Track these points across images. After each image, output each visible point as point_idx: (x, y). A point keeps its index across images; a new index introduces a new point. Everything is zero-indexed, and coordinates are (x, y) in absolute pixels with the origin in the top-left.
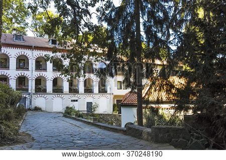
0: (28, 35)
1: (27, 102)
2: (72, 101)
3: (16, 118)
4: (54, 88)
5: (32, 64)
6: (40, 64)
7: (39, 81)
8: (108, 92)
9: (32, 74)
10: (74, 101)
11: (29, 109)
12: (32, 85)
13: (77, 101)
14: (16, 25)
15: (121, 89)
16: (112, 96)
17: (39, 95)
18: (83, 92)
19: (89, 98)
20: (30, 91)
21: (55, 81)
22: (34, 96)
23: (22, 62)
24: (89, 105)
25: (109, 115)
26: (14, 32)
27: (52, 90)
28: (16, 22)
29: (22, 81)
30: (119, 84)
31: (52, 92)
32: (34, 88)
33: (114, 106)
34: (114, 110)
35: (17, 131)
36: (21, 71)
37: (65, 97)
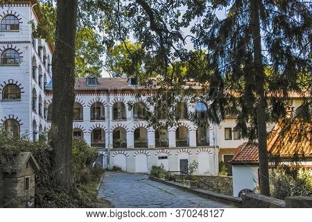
0: (103, 77)
1: (105, 160)
2: (160, 158)
3: (93, 180)
4: (136, 142)
5: (109, 112)
6: (118, 112)
7: (117, 134)
8: (211, 145)
9: (108, 125)
10: (163, 158)
11: (107, 170)
12: (109, 139)
13: (166, 158)
14: (88, 66)
15: (231, 139)
16: (217, 151)
17: (117, 152)
18: (175, 146)
19: (183, 154)
20: (107, 147)
21: (137, 133)
22: (112, 153)
23: (97, 111)
24: (184, 163)
25: (213, 177)
26: (87, 75)
27: (133, 144)
28: (88, 62)
29: (97, 134)
30: (228, 132)
31: (133, 147)
32: (111, 143)
33: (221, 164)
34: (220, 171)
35: (95, 196)
36: (96, 123)
37: (150, 152)
